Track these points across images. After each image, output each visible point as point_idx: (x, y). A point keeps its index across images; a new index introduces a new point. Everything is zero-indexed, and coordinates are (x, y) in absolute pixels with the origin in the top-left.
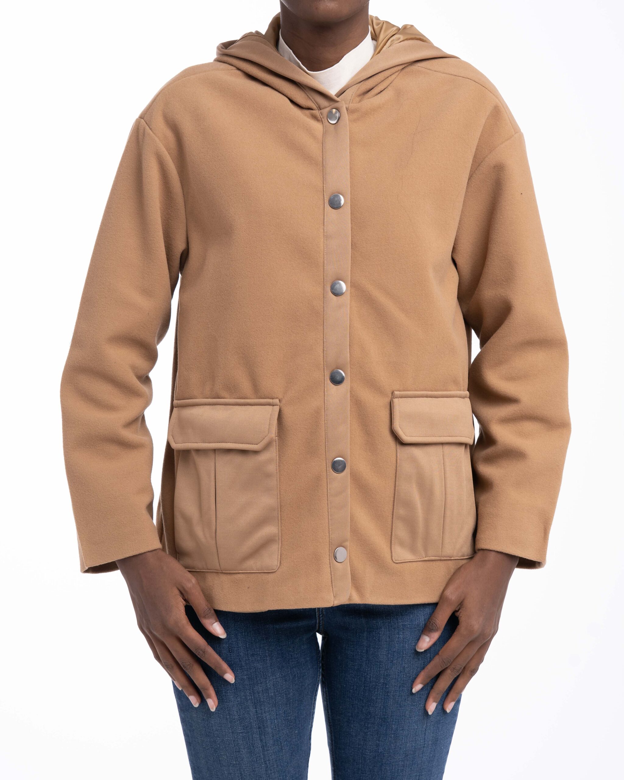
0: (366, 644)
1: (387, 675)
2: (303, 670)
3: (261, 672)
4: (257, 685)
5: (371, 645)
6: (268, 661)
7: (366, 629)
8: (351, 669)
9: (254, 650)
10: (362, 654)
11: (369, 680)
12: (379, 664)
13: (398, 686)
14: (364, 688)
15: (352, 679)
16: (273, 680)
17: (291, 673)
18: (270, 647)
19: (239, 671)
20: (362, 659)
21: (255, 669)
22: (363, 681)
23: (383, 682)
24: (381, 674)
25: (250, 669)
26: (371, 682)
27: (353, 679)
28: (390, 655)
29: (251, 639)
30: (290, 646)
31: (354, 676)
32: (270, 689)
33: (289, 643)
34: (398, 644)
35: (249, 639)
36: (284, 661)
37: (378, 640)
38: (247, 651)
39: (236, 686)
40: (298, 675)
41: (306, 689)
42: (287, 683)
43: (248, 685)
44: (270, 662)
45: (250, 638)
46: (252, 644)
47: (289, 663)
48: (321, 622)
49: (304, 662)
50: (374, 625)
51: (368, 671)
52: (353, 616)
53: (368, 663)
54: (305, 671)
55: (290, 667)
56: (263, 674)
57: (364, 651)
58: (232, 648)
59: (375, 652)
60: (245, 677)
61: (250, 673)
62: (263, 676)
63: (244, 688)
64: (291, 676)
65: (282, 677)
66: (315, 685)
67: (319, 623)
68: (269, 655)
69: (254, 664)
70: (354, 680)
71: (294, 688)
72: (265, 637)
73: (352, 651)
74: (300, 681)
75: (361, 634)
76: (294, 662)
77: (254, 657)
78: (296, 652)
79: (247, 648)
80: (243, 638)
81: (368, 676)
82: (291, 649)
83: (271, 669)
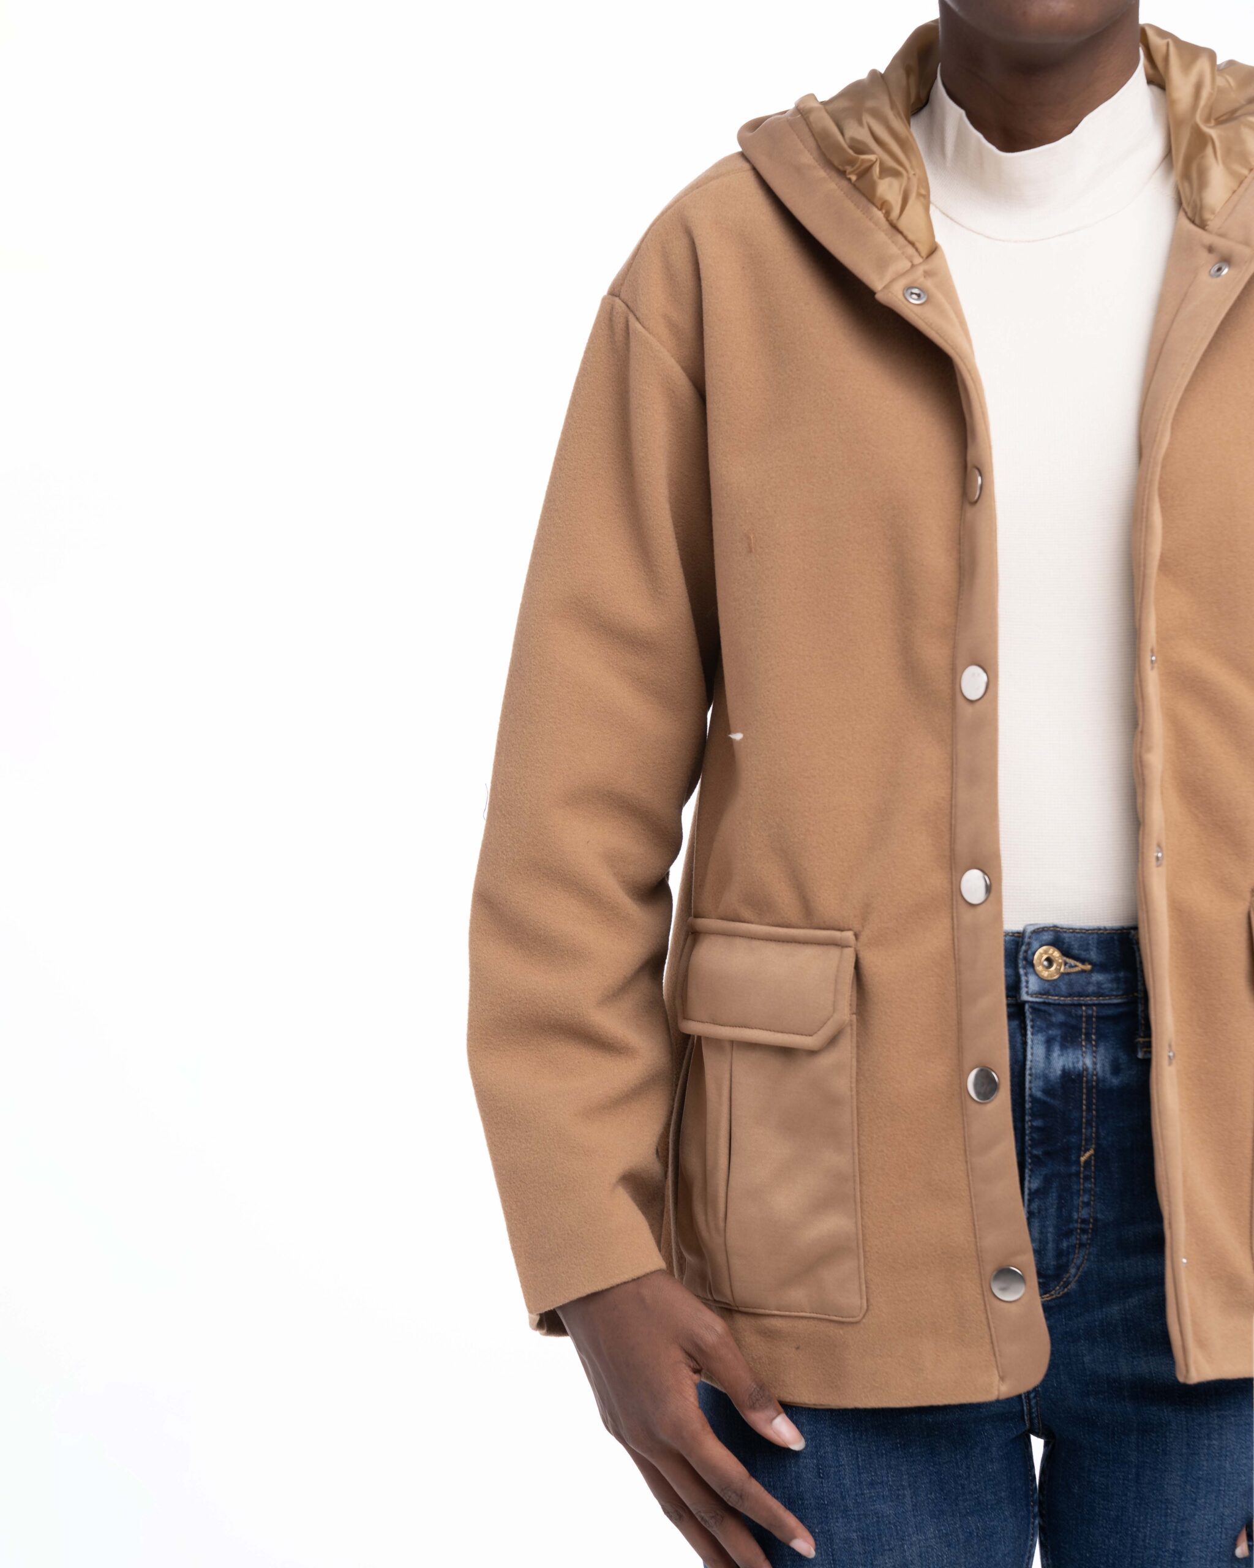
0: (1136, 1462)
1: (1182, 1532)
2: (991, 1521)
3: (890, 1523)
4: (882, 1555)
5: (1147, 1462)
6: (908, 1500)
7: (1135, 1425)
8: (1101, 1518)
9: (876, 1473)
10: (1126, 1482)
11: (1141, 1543)
12: (1163, 1506)
13: (1209, 1558)
14: (1132, 1560)
15: (1105, 1541)
16: (919, 1543)
17: (961, 1526)
18: (911, 1466)
19: (840, 1520)
20: (1126, 1495)
21: (878, 1517)
22: (1129, 1545)
23: (1174, 1548)
24: (1170, 1530)
25: (865, 1516)
26: (1146, 1548)
27: (1107, 1540)
28: (1188, 1487)
29: (869, 1447)
30: (959, 1464)
31: (1107, 1532)
32: (912, 1563)
33: (958, 1457)
34: (1207, 1460)
35: (864, 1447)
36: (945, 1499)
37: (1163, 1450)
38: (859, 1473)
39: (833, 1555)
40: (977, 1533)
41: (999, 1564)
42: (953, 1550)
43: (860, 1553)
44: (912, 1502)
45: (867, 1445)
46: (871, 1458)
47: (957, 1505)
48: (1033, 1410)
49: (994, 1502)
50: (1152, 1417)
51: (1139, 1522)
52: (1106, 1394)
53: (1140, 1504)
54: (995, 1523)
55: (960, 1513)
56: (897, 1529)
57: (1130, 1476)
58: (826, 1467)
59: (1156, 1477)
60: (854, 1536)
61: (865, 1526)
62: (895, 1534)
63: (851, 1560)
64: (963, 1535)
65: (940, 1538)
66: (1023, 1556)
67: (1030, 1413)
68: (910, 1485)
69: (874, 1505)
70: (1109, 1542)
71: (969, 1564)
72: (900, 1443)
73: (1103, 1476)
74: (983, 1547)
75: (1123, 1437)
76: (968, 1503)
77: (875, 1488)
78: (974, 1479)
79: (859, 1469)
80: (850, 1444)
81: (1140, 1535)
82: (961, 1472)
83: (915, 1516)
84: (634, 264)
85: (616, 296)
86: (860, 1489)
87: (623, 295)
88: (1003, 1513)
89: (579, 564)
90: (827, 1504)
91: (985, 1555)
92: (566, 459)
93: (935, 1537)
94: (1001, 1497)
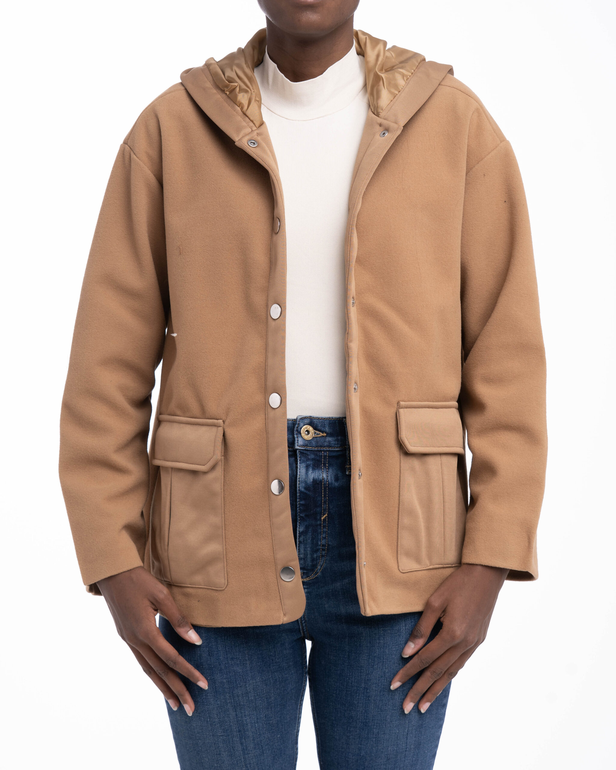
0: (348, 650)
1: (368, 679)
2: (285, 675)
3: (240, 675)
4: (237, 689)
5: (353, 650)
6: (248, 665)
7: (347, 634)
8: (333, 674)
9: (234, 653)
10: (344, 659)
11: (351, 684)
12: (360, 669)
13: (379, 690)
14: (346, 692)
15: (335, 684)
16: (253, 684)
17: (272, 677)
18: (249, 651)
19: (219, 674)
20: (344, 664)
21: (235, 673)
22: (345, 686)
23: (364, 686)
24: (363, 679)
25: (229, 672)
26: (352, 686)
27: (336, 684)
28: (370, 660)
29: (231, 643)
30: (271, 650)
31: (336, 680)
32: (250, 692)
33: (270, 647)
34: (378, 649)
35: (229, 643)
36: (264, 665)
37: (359, 645)
38: (227, 654)
39: (216, 689)
40: (279, 680)
41: (289, 693)
42: (268, 687)
43: (227, 688)
44: (250, 666)
45: (230, 642)
46: (232, 648)
47: (270, 668)
48: (304, 628)
49: (287, 667)
50: (355, 631)
51: (350, 675)
52: (335, 621)
53: (350, 668)
54: (287, 675)
55: (271, 671)
56: (243, 678)
57: (346, 656)
58: (212, 652)
59: (357, 657)
60: (225, 681)
61: (229, 677)
62: (242, 680)
63: (224, 691)
64: (272, 680)
65: (262, 681)
66: (300, 690)
67: (303, 629)
68: (249, 659)
69: (233, 668)
70: (337, 684)
71: (275, 693)
72: (244, 641)
73: (334, 656)
74: (282, 686)
75: (342, 640)
76: (275, 667)
77: (233, 660)
78: (278, 657)
79: (226, 652)
80: (223, 641)
81: (350, 681)
82: (272, 654)
83: (251, 672)
84: (133, 130)
85: (126, 144)
86: (227, 660)
87: (129, 144)
88: (291, 671)
89: (108, 260)
90: (213, 667)
91: (282, 689)
92: (103, 214)
93: (260, 681)
94: (290, 665)
